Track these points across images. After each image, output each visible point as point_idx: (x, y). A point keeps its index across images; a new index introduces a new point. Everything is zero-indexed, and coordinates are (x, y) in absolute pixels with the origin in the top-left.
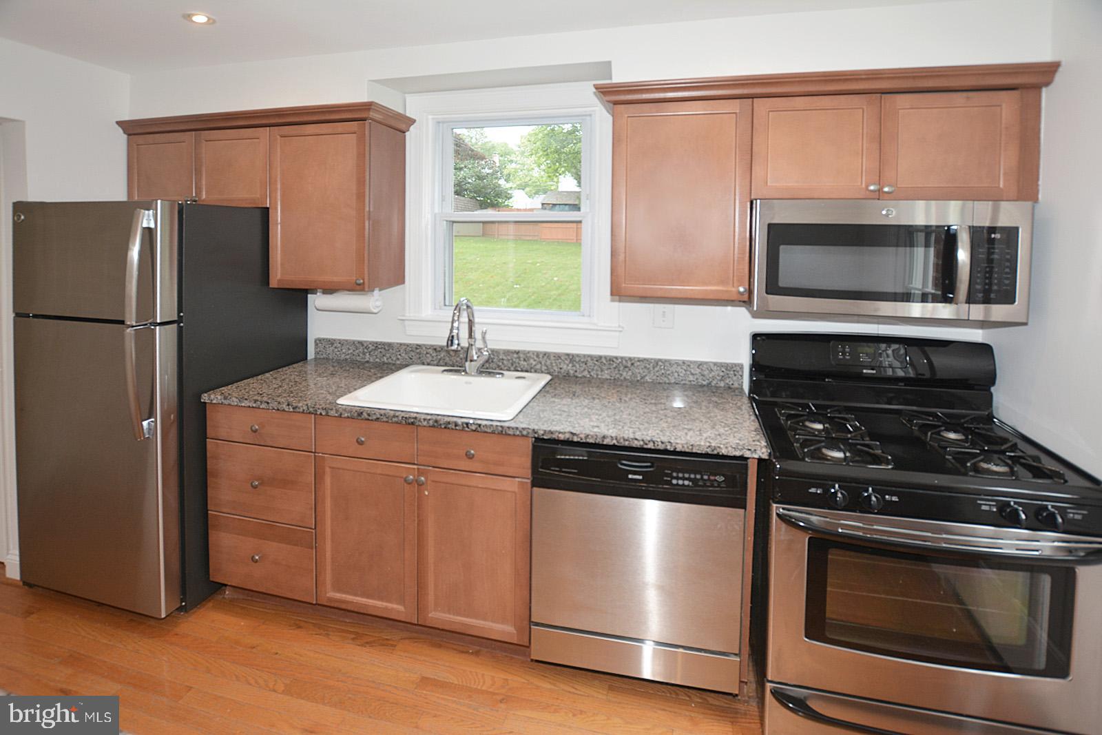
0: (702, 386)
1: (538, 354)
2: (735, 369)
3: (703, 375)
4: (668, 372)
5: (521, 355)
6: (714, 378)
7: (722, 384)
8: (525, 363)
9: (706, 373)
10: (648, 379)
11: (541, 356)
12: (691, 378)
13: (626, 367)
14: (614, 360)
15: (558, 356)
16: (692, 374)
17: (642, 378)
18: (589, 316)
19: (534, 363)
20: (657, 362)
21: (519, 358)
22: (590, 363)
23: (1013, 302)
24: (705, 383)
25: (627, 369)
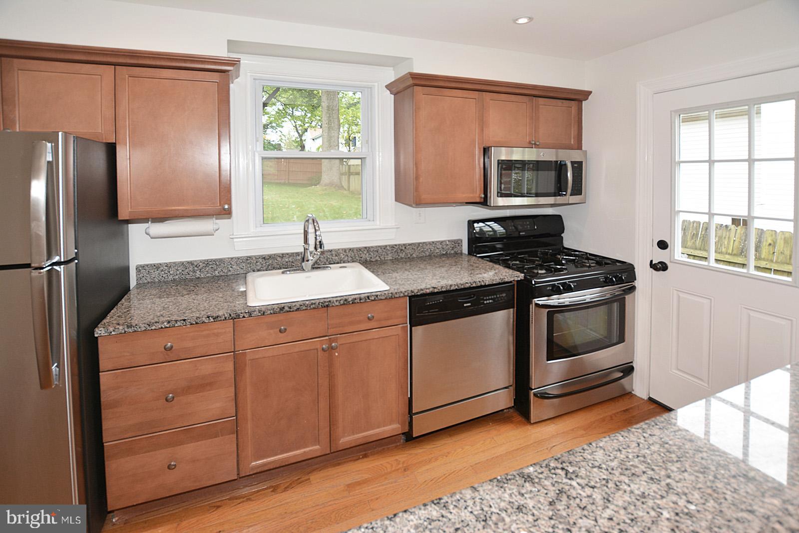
0: (444, 254)
1: (345, 250)
2: (458, 242)
3: (443, 248)
4: (425, 250)
5: (333, 253)
6: (448, 249)
7: (453, 252)
8: (337, 258)
9: (445, 246)
10: (414, 255)
11: (347, 251)
12: (437, 251)
13: (402, 250)
14: (395, 246)
15: (359, 249)
16: (438, 248)
17: (411, 255)
18: (373, 220)
19: (343, 256)
20: (419, 244)
21: (332, 255)
22: (380, 251)
23: (581, 194)
24: (444, 253)
25: (402, 251)
